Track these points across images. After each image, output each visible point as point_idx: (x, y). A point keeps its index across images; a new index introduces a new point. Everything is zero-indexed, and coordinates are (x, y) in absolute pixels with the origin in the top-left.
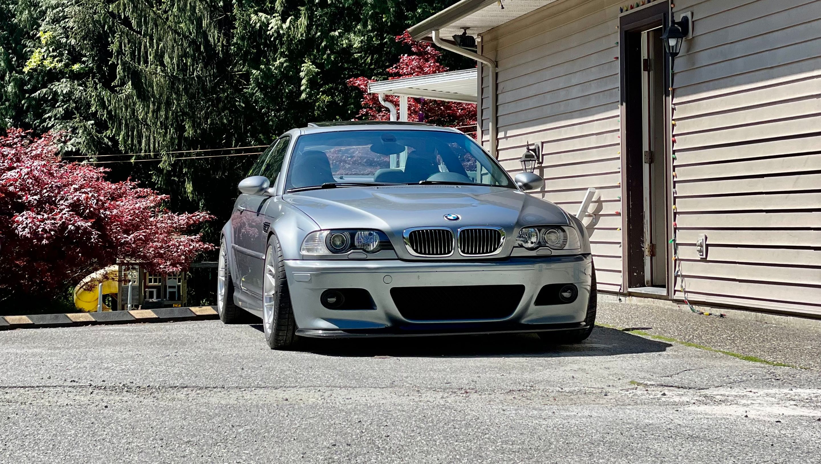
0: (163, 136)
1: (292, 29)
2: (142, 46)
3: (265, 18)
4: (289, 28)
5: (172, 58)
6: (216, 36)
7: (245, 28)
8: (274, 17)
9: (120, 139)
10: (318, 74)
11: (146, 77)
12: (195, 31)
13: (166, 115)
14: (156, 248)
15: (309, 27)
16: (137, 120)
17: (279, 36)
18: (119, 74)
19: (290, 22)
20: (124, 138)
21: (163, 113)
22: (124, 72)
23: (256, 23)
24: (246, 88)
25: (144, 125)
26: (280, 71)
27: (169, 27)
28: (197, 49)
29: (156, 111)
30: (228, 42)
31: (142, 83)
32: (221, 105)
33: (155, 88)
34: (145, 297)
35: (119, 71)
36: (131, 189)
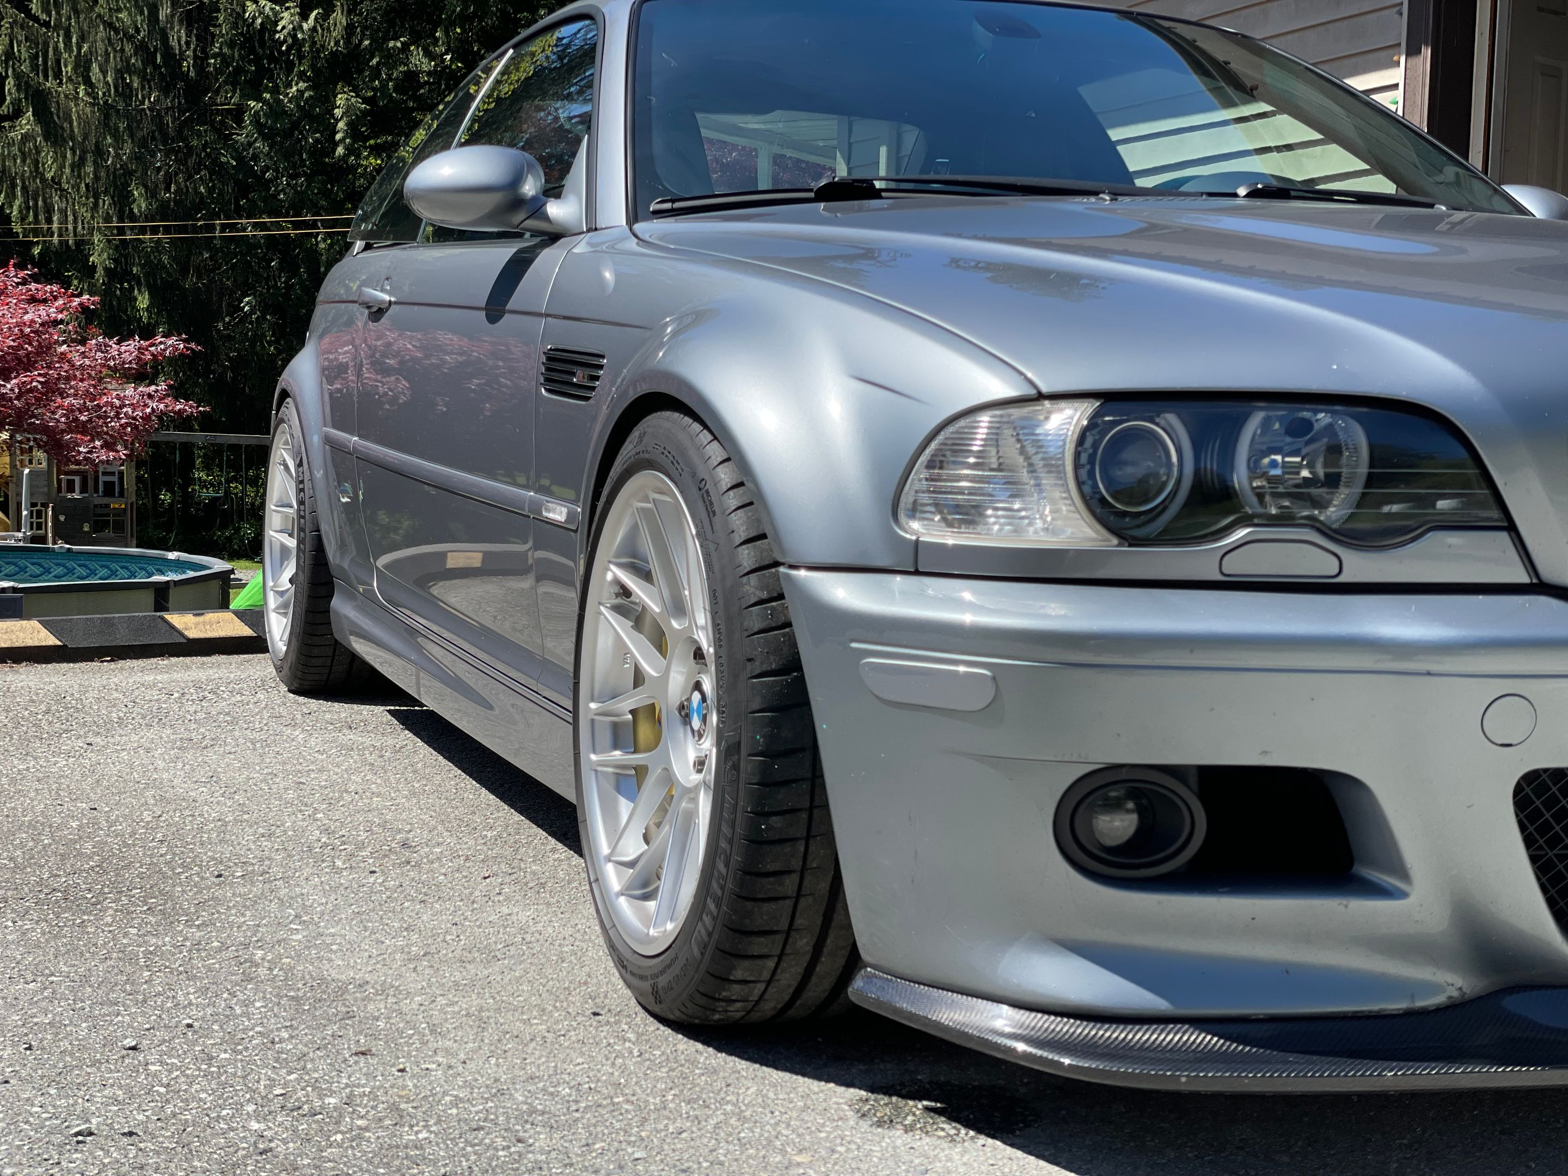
0: (92, 209)
1: (320, 31)
2: (51, 49)
3: (272, 9)
4: (314, 29)
5: (104, 72)
6: (184, 39)
7: (235, 26)
8: (288, 8)
9: (14, 213)
10: (365, 113)
11: (58, 102)
12: (145, 26)
13: (95, 173)
14: (70, 410)
15: (350, 28)
16: (43, 180)
17: (296, 44)
18: (10, 94)
19: (316, 19)
20: (20, 212)
21: (89, 169)
22: (18, 90)
23: (254, 18)
24: (238, 135)
25: (56, 190)
26: (298, 105)
27: (99, 16)
28: (149, 59)
29: (78, 166)
30: (204, 51)
31: (51, 113)
32: (191, 161)
33: (75, 124)
34: (59, 489)
35: (9, 90)
36: (18, 284)
